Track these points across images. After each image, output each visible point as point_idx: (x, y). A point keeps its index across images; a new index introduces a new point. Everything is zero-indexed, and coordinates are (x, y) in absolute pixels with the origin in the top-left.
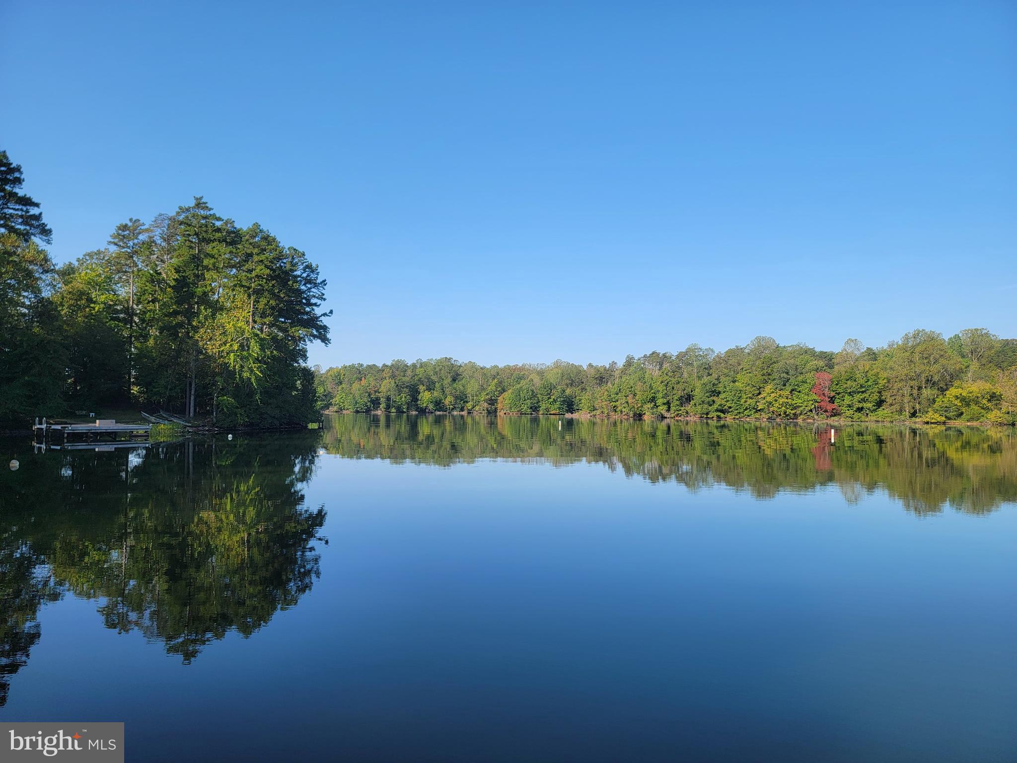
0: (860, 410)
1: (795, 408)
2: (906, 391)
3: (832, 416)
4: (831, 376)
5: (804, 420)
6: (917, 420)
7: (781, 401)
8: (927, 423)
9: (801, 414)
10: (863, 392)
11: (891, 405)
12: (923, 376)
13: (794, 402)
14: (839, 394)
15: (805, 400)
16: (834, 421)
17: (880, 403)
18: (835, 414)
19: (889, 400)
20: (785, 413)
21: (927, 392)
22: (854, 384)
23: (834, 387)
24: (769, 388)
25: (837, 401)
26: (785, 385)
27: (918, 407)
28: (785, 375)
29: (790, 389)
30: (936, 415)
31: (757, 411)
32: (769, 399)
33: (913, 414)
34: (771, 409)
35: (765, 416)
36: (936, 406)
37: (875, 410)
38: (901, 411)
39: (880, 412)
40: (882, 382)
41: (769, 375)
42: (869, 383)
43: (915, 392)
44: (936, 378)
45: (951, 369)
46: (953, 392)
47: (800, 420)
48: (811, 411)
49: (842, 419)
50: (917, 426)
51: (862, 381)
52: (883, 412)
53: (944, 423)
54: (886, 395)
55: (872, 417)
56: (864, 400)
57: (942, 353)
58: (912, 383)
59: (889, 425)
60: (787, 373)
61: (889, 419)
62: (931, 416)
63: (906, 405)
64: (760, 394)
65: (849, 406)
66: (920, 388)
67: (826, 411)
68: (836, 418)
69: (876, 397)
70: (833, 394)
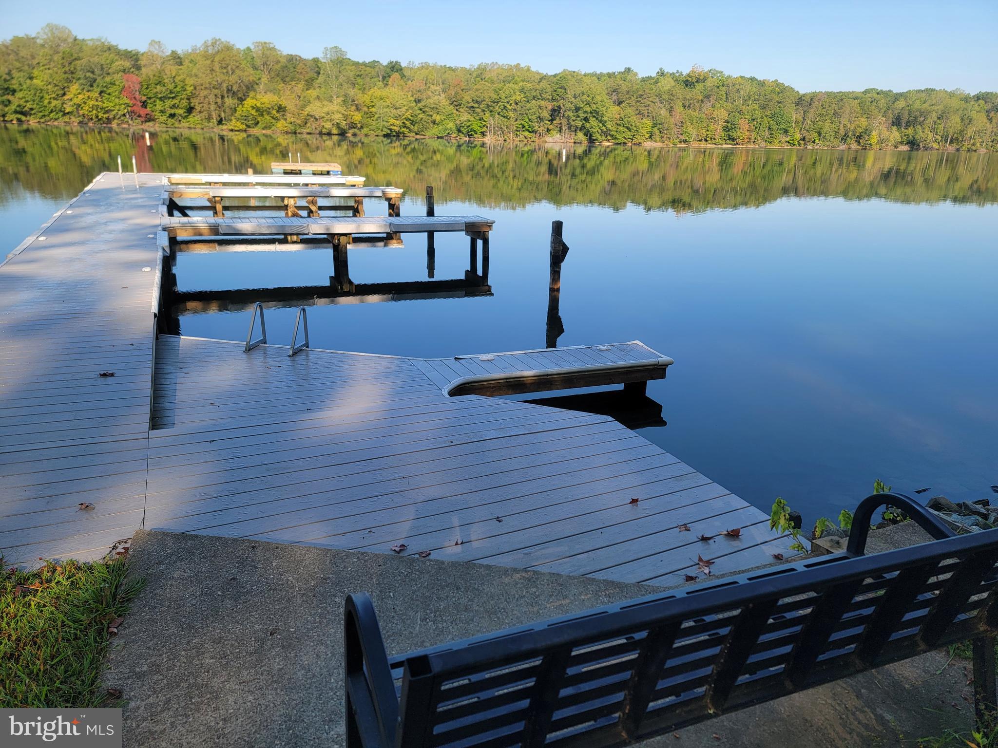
0: (172, 116)
1: (107, 112)
2: (212, 98)
3: (146, 121)
4: (140, 79)
5: (118, 125)
6: (224, 127)
7: (91, 103)
8: (232, 130)
9: (114, 118)
10: (173, 98)
11: (200, 112)
12: (225, 85)
13: (105, 105)
14: (150, 98)
15: (117, 104)
16: (149, 126)
17: (190, 110)
18: (149, 119)
19: (198, 108)
20: (97, 117)
21: (229, 102)
22: (164, 89)
23: (145, 92)
24: (74, 88)
25: (149, 106)
26: (92, 86)
27: (223, 115)
28: (92, 75)
29: (99, 90)
30: (239, 124)
31: (65, 114)
32: (76, 101)
33: (220, 122)
34: (81, 112)
35: (75, 120)
36: (237, 115)
37: (186, 117)
38: (209, 119)
39: (191, 119)
40: (190, 89)
41: (72, 73)
42: (178, 89)
43: (219, 100)
44: (235, 88)
45: (246, 80)
46: (249, 102)
47: (114, 125)
48: (124, 115)
49: (157, 125)
50: (225, 133)
51: (171, 87)
52: (194, 118)
53: (245, 131)
54: (195, 102)
55: (185, 124)
56: (174, 106)
57: (237, 64)
58: (216, 91)
59: (200, 131)
60: (93, 72)
61: (199, 126)
62: (235, 124)
63: (213, 113)
64: (64, 94)
65: (162, 111)
66: (223, 97)
67: (139, 116)
68: (151, 124)
69: (185, 103)
70: (144, 98)
